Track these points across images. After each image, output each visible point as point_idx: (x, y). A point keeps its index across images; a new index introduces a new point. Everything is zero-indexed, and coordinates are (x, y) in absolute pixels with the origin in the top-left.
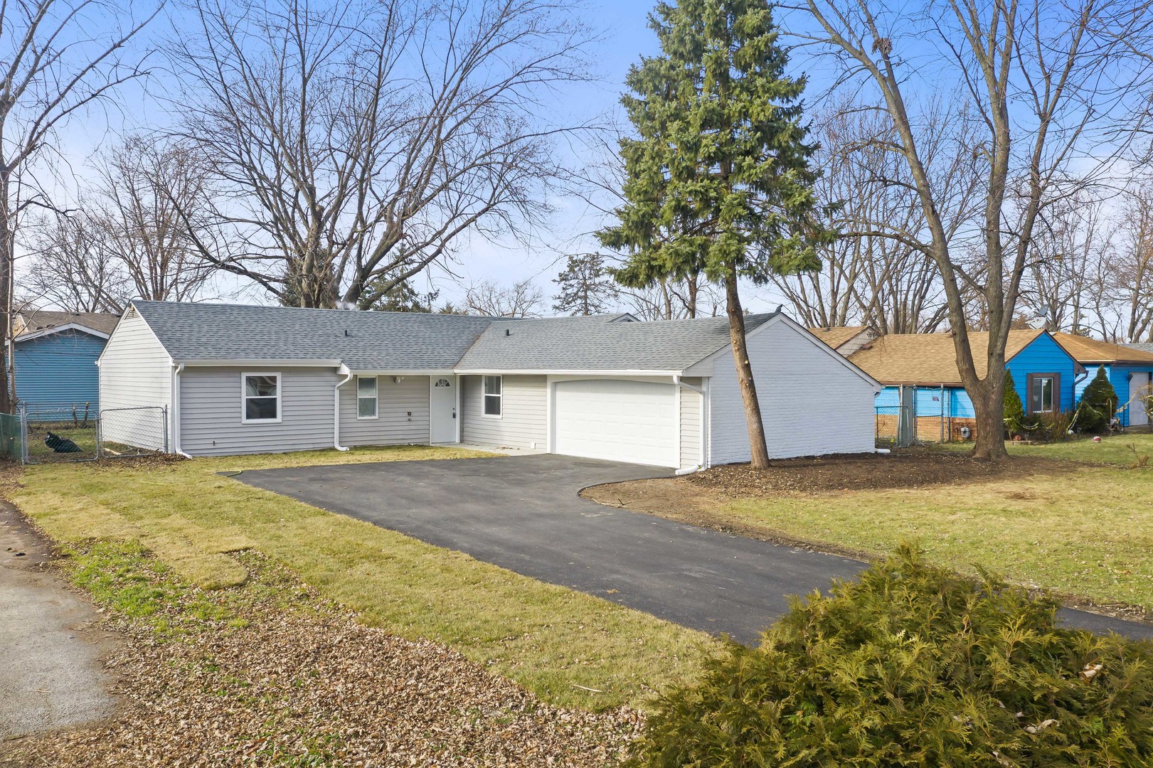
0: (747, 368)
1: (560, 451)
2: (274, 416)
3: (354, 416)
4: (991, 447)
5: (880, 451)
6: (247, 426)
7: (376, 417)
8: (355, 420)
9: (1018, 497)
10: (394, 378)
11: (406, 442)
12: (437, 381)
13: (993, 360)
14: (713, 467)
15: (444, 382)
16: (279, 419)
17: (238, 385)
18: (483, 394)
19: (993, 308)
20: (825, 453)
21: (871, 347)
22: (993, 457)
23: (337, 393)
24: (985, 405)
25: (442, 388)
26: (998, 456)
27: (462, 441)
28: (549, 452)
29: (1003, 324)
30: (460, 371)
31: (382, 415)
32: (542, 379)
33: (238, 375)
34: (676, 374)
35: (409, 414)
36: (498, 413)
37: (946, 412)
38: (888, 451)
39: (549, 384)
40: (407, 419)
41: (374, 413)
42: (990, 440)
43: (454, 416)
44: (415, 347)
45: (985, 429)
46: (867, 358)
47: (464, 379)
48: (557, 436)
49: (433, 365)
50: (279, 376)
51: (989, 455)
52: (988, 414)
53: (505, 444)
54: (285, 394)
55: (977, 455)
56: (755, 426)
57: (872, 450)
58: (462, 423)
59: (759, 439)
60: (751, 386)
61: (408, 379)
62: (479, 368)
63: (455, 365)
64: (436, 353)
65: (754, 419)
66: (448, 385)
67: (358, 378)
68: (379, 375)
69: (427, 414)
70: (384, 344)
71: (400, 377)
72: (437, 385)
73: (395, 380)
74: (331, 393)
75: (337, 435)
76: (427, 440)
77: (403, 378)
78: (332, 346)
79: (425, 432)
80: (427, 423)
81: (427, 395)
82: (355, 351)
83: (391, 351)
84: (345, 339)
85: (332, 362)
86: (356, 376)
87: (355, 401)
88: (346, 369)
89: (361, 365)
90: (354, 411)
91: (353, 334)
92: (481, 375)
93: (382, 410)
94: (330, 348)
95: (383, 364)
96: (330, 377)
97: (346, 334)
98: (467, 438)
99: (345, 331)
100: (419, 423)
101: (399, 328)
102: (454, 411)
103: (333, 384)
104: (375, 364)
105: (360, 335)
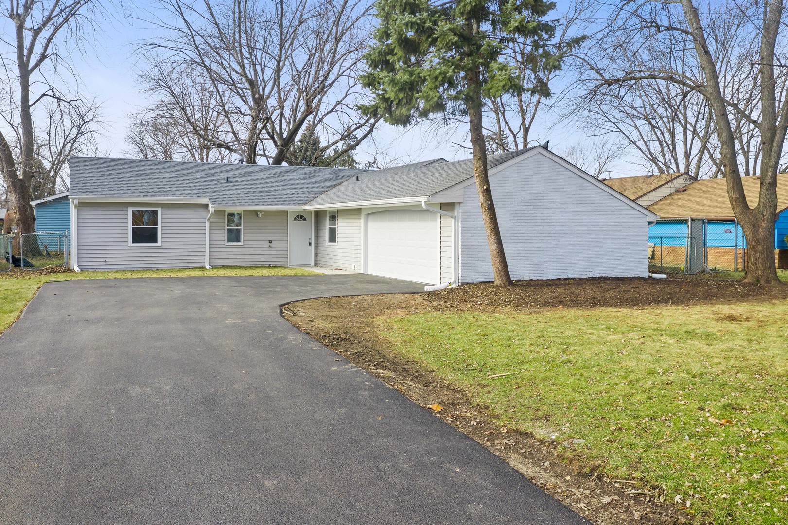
0: (487, 192)
2: (155, 241)
3: (223, 242)
4: (760, 272)
5: (655, 275)
6: (131, 248)
7: (242, 244)
8: (223, 246)
9: (732, 319)
10: (256, 213)
11: (267, 264)
12: (295, 216)
13: (764, 188)
14: (463, 284)
15: (300, 217)
16: (159, 244)
17: (125, 217)
18: (327, 226)
19: (765, 140)
20: (591, 275)
21: (685, 190)
22: (762, 282)
23: (207, 224)
24: (755, 231)
25: (299, 222)
26: (768, 282)
27: (316, 263)
28: (362, 272)
29: (773, 154)
31: (246, 242)
32: (357, 211)
33: (125, 209)
34: (423, 200)
35: (270, 242)
36: (336, 241)
37: (740, 244)
38: (664, 276)
39: (363, 216)
40: (268, 245)
41: (239, 241)
42: (760, 266)
43: (310, 244)
45: (754, 256)
46: (679, 199)
47: (319, 215)
48: (369, 259)
50: (159, 210)
51: (758, 280)
52: (758, 242)
53: (339, 266)
54: (164, 224)
55: (746, 281)
56: (494, 247)
57: (646, 274)
58: (316, 249)
59: (498, 259)
60: (491, 209)
61: (269, 214)
63: (307, 203)
65: (493, 240)
66: (305, 219)
67: (226, 213)
68: (244, 211)
69: (286, 242)
70: (255, 187)
71: (261, 212)
72: (295, 219)
73: (257, 215)
74: (203, 224)
75: (207, 257)
76: (285, 263)
77: (263, 213)
78: (209, 189)
79: (284, 256)
80: (286, 249)
81: (286, 227)
82: (226, 192)
83: (257, 192)
84: (225, 184)
85: (204, 200)
86: (224, 211)
87: (223, 231)
88: (210, 205)
89: (224, 202)
90: (223, 239)
91: (234, 181)
92: (325, 211)
93: (246, 239)
94: (207, 190)
95: (243, 202)
96: (202, 212)
97: (227, 180)
98: (319, 262)
99: (227, 178)
100: (279, 249)
101: (276, 176)
102: (310, 240)
103: (204, 217)
104: (237, 202)
105: (240, 181)
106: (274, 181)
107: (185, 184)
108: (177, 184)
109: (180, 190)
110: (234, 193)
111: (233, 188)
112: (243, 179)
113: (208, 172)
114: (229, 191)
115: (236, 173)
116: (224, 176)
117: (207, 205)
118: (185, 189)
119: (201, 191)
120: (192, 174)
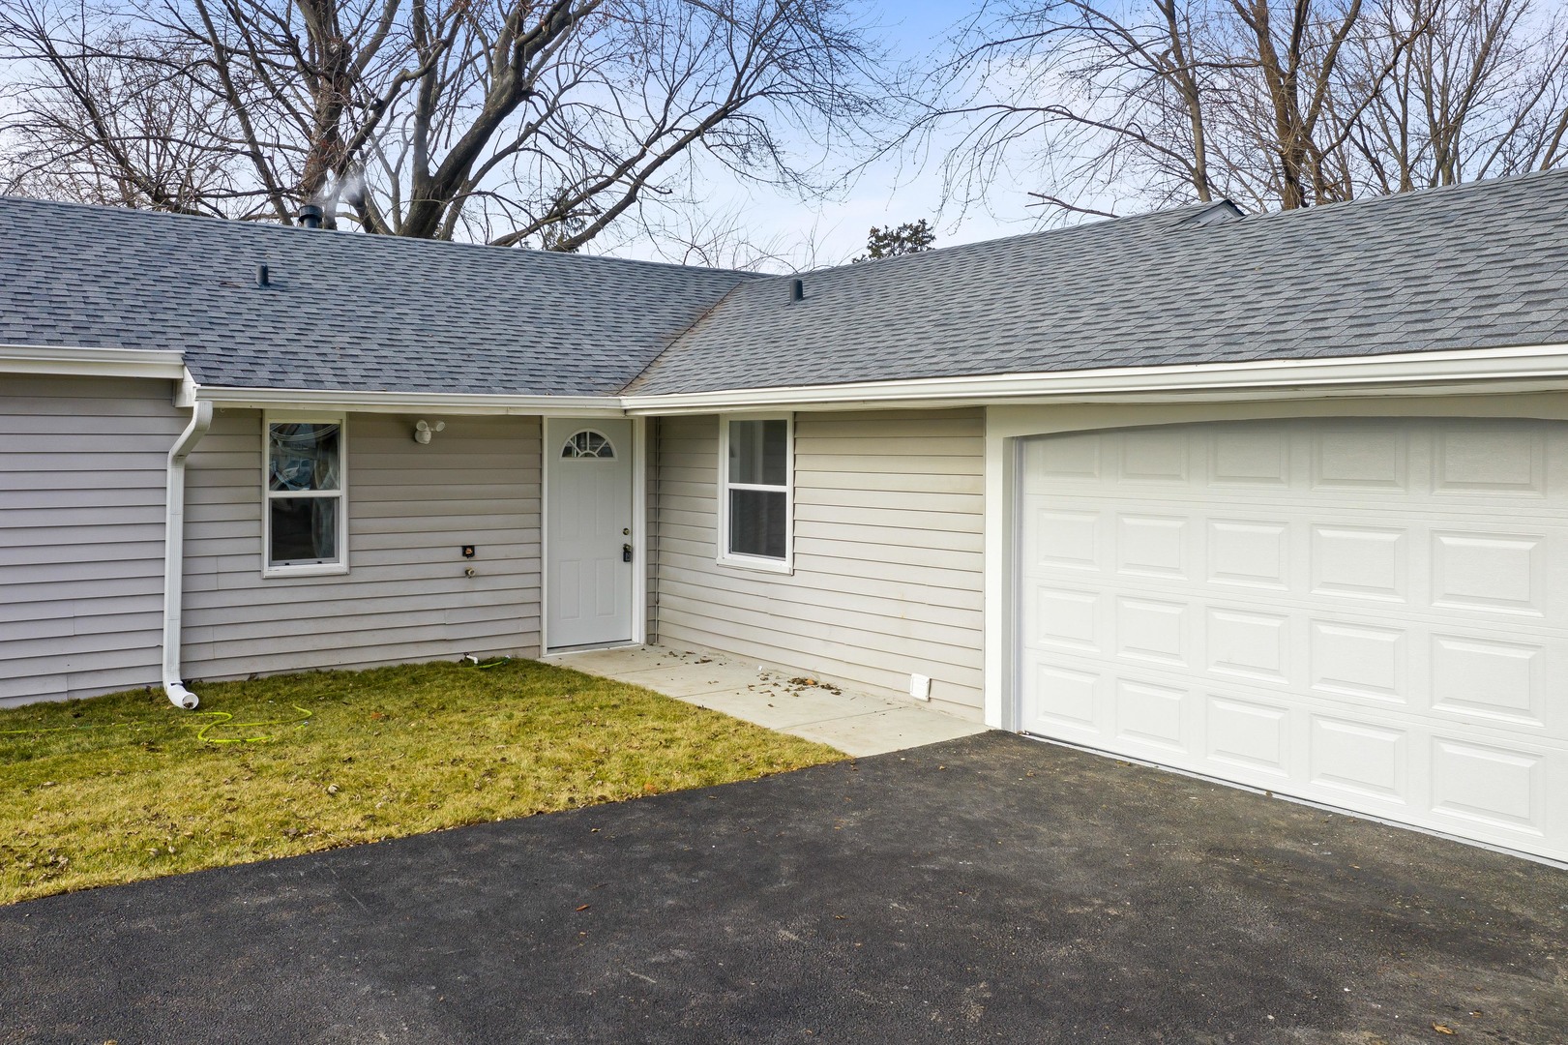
1: (1041, 720)
3: (250, 563)
7: (340, 565)
8: (254, 580)
10: (407, 425)
11: (454, 651)
12: (568, 440)
15: (589, 441)
18: (721, 484)
23: (174, 479)
25: (584, 464)
27: (652, 638)
28: (994, 721)
30: (643, 403)
31: (361, 559)
32: (969, 419)
35: (468, 551)
36: (777, 549)
39: (994, 443)
40: (458, 569)
41: (330, 553)
43: (627, 554)
44: (499, 328)
47: (659, 428)
48: (1030, 659)
49: (550, 381)
58: (654, 579)
61: (462, 430)
62: (710, 388)
63: (627, 383)
64: (566, 348)
66: (607, 452)
67: (268, 422)
68: (351, 416)
69: (532, 550)
70: (392, 313)
71: (431, 419)
72: (568, 452)
73: (413, 434)
74: (153, 479)
75: (171, 638)
76: (532, 640)
77: (440, 426)
78: (185, 310)
79: (523, 611)
80: (532, 581)
81: (535, 487)
82: (265, 327)
83: (406, 334)
84: (256, 295)
85: (161, 363)
86: (259, 414)
87: (251, 511)
88: (190, 386)
89: (263, 374)
90: (251, 545)
91: (293, 283)
92: (715, 417)
93: (361, 542)
94: (170, 315)
95: (354, 372)
96: (144, 420)
97: (265, 282)
98: (663, 629)
99: (265, 271)
100: (502, 582)
101: (461, 277)
102: (626, 540)
103: (158, 443)
104: (325, 372)
105: (319, 285)
106: (461, 293)
107: (59, 288)
108: (22, 284)
109: (33, 312)
110: (302, 332)
111: (296, 312)
112: (333, 279)
113: (176, 248)
114: (277, 321)
115: (299, 255)
116: (248, 263)
117: (173, 386)
118: (56, 307)
119: (143, 317)
120: (99, 249)
